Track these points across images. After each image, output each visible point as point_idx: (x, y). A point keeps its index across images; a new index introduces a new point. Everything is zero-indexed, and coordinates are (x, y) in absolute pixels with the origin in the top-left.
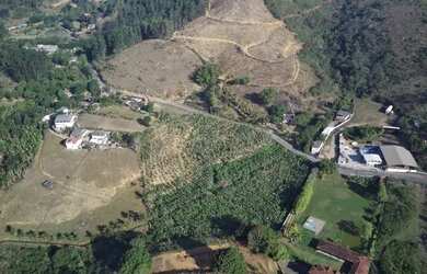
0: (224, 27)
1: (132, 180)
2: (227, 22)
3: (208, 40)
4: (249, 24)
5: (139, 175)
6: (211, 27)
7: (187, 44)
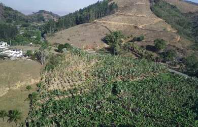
0: (126, 17)
1: (29, 84)
2: (129, 15)
3: (116, 23)
4: (142, 16)
5: (38, 81)
6: (119, 17)
7: (102, 24)
